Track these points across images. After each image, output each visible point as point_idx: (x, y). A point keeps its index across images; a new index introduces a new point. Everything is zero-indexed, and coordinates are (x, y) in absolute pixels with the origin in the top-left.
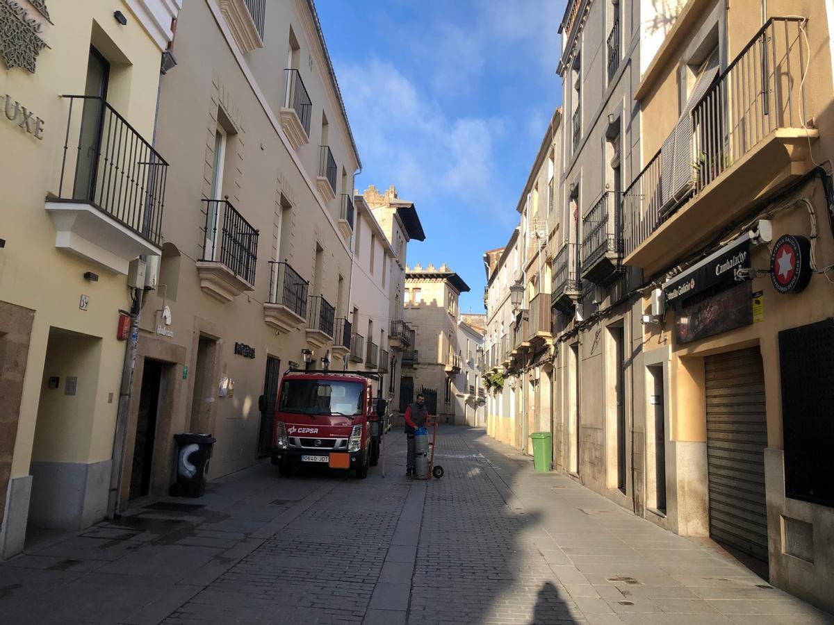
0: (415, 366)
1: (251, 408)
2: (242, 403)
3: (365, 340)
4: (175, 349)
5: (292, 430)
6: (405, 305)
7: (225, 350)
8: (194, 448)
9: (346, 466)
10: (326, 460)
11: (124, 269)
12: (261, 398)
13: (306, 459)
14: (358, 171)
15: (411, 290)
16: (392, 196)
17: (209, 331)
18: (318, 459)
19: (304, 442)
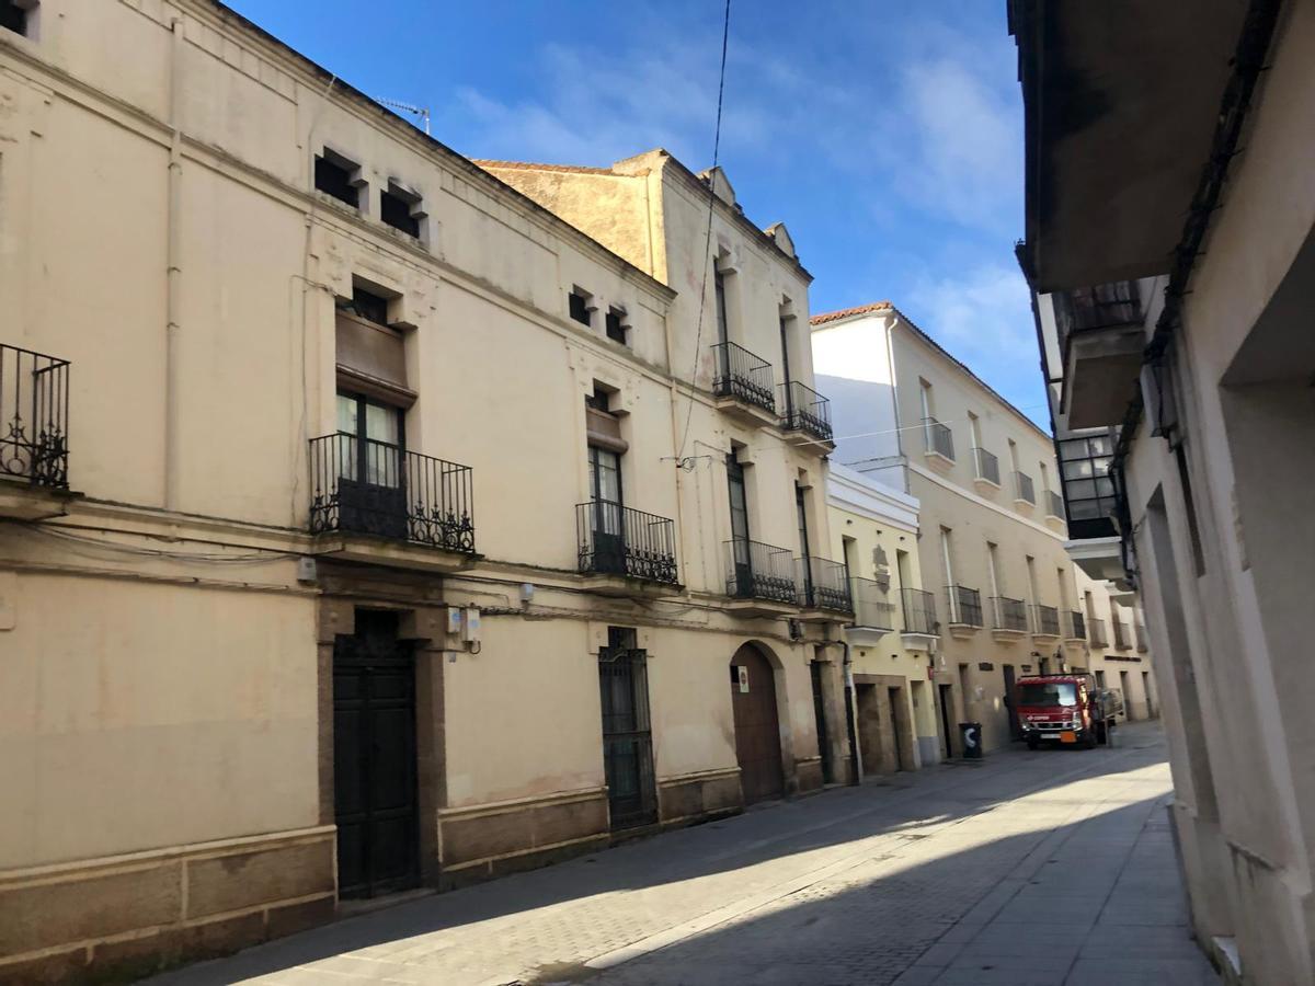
1: (1000, 704)
2: (993, 702)
3: (1109, 623)
4: (950, 677)
5: (1030, 718)
7: (974, 670)
8: (972, 730)
9: (1074, 740)
10: (1057, 736)
11: (926, 649)
12: (1004, 698)
13: (1044, 736)
17: (963, 662)
18: (1053, 736)
19: (1041, 726)
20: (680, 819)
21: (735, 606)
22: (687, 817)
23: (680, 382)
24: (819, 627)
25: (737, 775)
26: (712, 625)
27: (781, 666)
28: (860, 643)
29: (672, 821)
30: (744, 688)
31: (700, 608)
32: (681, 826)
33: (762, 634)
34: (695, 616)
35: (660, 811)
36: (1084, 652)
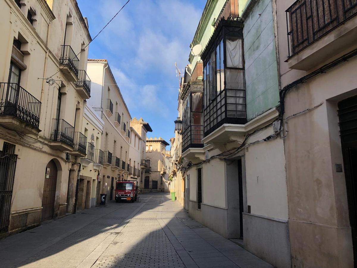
0: (150, 172)
2: (108, 188)
3: (133, 168)
4: (101, 179)
5: (119, 193)
6: (146, 151)
7: (106, 177)
8: (104, 196)
9: (130, 200)
10: (126, 199)
11: (98, 169)
13: (122, 199)
14: (131, 120)
15: (149, 146)
16: (141, 121)
17: (104, 175)
18: (124, 199)
19: (121, 195)
20: (17, 229)
21: (52, 144)
22: (20, 229)
23: (50, 52)
24: (74, 157)
25: (41, 210)
26: (44, 150)
27: (61, 170)
28: (84, 165)
29: (14, 230)
30: (48, 177)
31: (41, 142)
32: (17, 232)
33: (58, 157)
34: (38, 145)
35: (10, 226)
36: (127, 175)
